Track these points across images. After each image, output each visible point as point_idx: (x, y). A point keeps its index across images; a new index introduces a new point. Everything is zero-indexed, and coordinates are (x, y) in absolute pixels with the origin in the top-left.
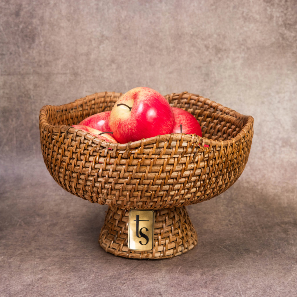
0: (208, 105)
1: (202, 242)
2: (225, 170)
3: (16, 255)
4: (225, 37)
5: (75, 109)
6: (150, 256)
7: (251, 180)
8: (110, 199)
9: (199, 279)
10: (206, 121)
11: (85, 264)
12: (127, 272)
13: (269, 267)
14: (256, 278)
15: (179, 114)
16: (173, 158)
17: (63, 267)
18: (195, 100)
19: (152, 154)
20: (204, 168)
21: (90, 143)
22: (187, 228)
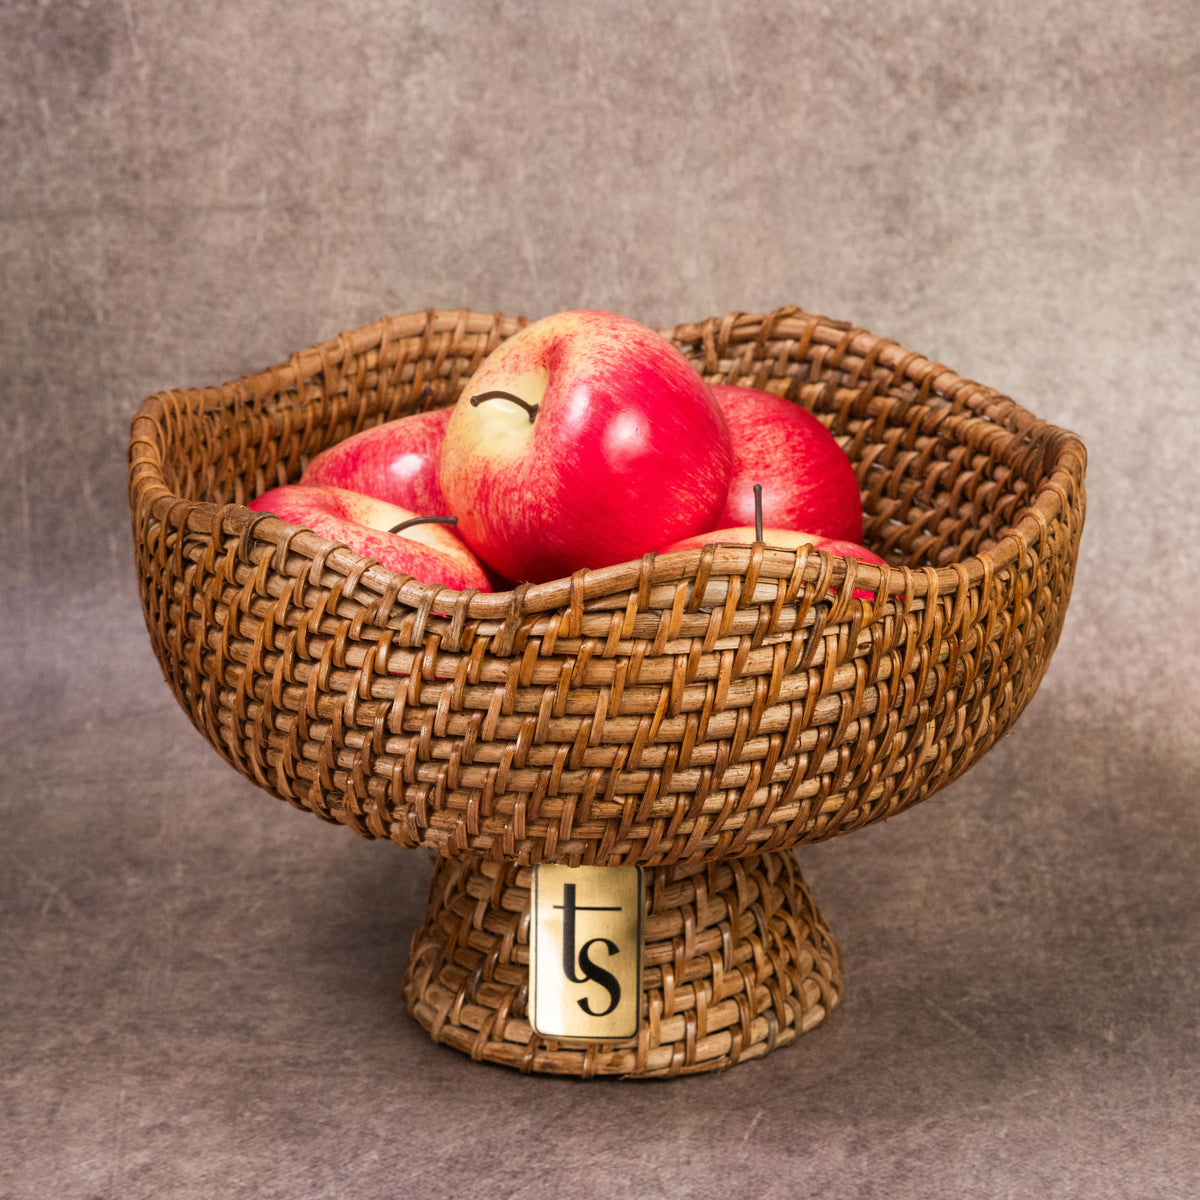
0: (892, 368)
1: (865, 992)
2: (951, 696)
3: (37, 1056)
4: (978, 30)
5: (292, 393)
6: (629, 1063)
7: (1102, 690)
8: (440, 829)
9: (841, 1170)
10: (882, 441)
11: (340, 1099)
12: (523, 1138)
13: (1149, 1113)
14: (1089, 1168)
15: (756, 423)
16: (714, 652)
17: (241, 1115)
18: (833, 346)
19: (623, 639)
20: (852, 690)
21: (349, 588)
22: (795, 932)
